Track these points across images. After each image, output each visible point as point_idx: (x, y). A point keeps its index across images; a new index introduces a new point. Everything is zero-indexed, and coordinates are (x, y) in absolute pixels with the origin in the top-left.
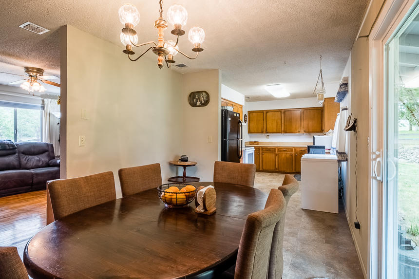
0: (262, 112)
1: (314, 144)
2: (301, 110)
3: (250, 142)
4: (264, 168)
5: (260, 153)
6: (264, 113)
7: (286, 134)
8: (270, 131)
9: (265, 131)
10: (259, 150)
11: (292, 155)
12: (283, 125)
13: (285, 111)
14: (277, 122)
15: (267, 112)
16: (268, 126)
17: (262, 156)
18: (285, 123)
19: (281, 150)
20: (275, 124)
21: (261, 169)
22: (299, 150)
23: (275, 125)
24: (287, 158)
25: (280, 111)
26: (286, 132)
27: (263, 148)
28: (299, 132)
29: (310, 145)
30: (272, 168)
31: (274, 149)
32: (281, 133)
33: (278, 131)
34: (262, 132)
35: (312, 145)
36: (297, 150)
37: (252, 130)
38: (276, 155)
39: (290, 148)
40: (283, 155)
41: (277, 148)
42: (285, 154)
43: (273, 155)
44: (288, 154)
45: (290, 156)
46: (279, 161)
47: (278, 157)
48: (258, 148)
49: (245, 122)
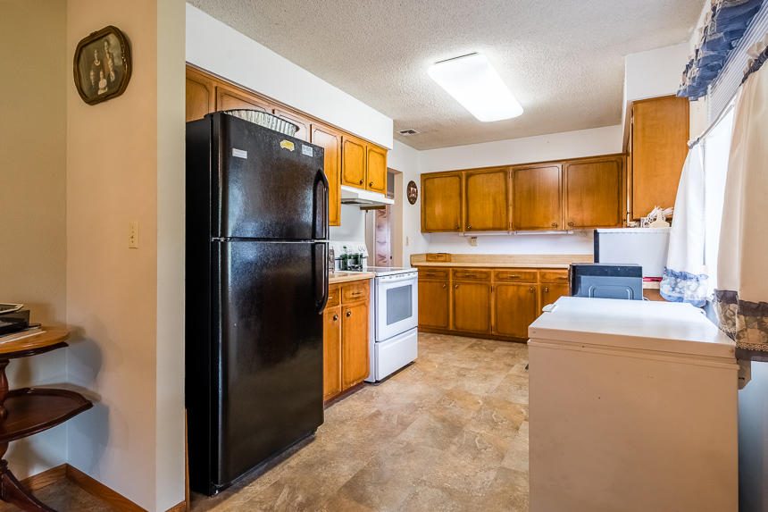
0: (456, 174)
1: (597, 259)
2: (559, 165)
4: (460, 324)
5: (448, 286)
6: (460, 178)
7: (520, 233)
8: (478, 227)
9: (464, 226)
10: (447, 275)
11: (533, 292)
12: (511, 208)
13: (518, 169)
14: (495, 202)
15: (470, 174)
16: (472, 214)
17: (454, 293)
18: (518, 205)
19: (504, 275)
20: (492, 206)
21: (451, 328)
22: (553, 277)
23: (489, 207)
24: (519, 299)
25: (503, 170)
26: (518, 228)
27: (456, 270)
28: (555, 226)
29: (577, 262)
30: (480, 326)
31: (485, 273)
32: (506, 229)
33: (498, 226)
34: (457, 229)
35: (591, 262)
36: (547, 276)
37: (431, 225)
38: (490, 289)
39: (528, 271)
40: (510, 291)
41: (492, 270)
42: (515, 288)
43: (483, 291)
44: (522, 288)
45: (529, 294)
46: (499, 306)
47: (496, 295)
48: (444, 272)
49: (412, 203)
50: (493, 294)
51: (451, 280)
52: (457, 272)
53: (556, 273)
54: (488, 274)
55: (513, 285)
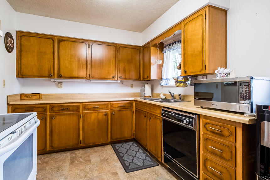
0: (50, 38)
3: (21, 95)
4: (56, 144)
5: (45, 118)
6: (54, 41)
8: (67, 76)
9: (56, 75)
10: (45, 110)
13: (94, 44)
14: (79, 61)
15: (62, 39)
17: (51, 123)
19: (90, 107)
20: (77, 63)
21: (48, 148)
22: (117, 106)
24: (99, 120)
25: (84, 42)
26: (93, 77)
27: (52, 106)
30: (72, 142)
32: (86, 78)
34: (50, 76)
36: (114, 106)
37: (25, 71)
38: (79, 116)
39: (103, 103)
40: (93, 116)
41: (81, 104)
42: (96, 114)
43: (75, 118)
44: (100, 114)
45: (104, 117)
46: (86, 127)
47: (84, 120)
48: (43, 108)
49: (9, 52)
50: (81, 120)
51: (48, 113)
52: (53, 107)
53: (119, 104)
54: (78, 107)
55: (95, 112)
